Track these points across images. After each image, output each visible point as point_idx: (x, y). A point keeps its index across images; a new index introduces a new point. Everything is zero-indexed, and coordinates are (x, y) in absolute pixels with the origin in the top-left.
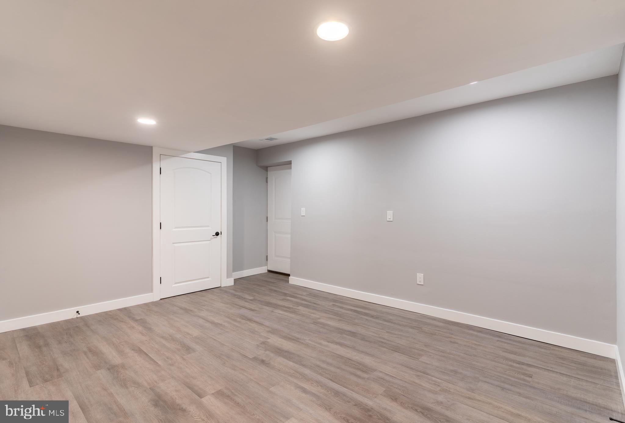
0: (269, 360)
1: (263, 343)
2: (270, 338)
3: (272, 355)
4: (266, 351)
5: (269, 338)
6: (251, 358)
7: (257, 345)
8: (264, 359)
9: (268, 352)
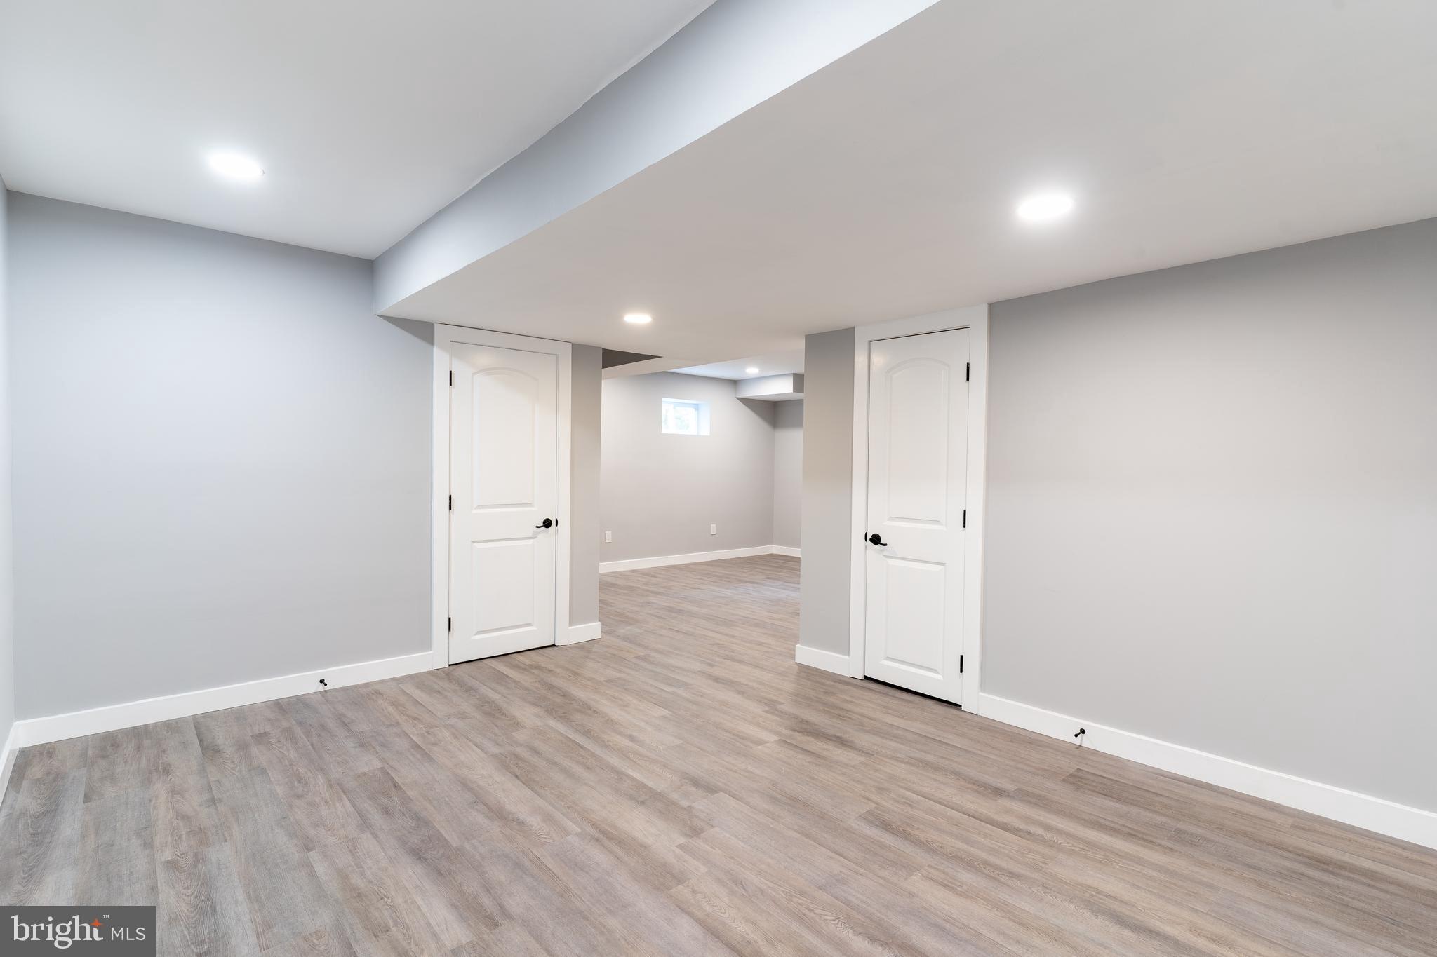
0: (683, 785)
1: (696, 832)
2: (678, 851)
3: (675, 796)
4: (689, 807)
5: (681, 847)
6: (721, 793)
7: (713, 827)
8: (693, 789)
9: (685, 803)
